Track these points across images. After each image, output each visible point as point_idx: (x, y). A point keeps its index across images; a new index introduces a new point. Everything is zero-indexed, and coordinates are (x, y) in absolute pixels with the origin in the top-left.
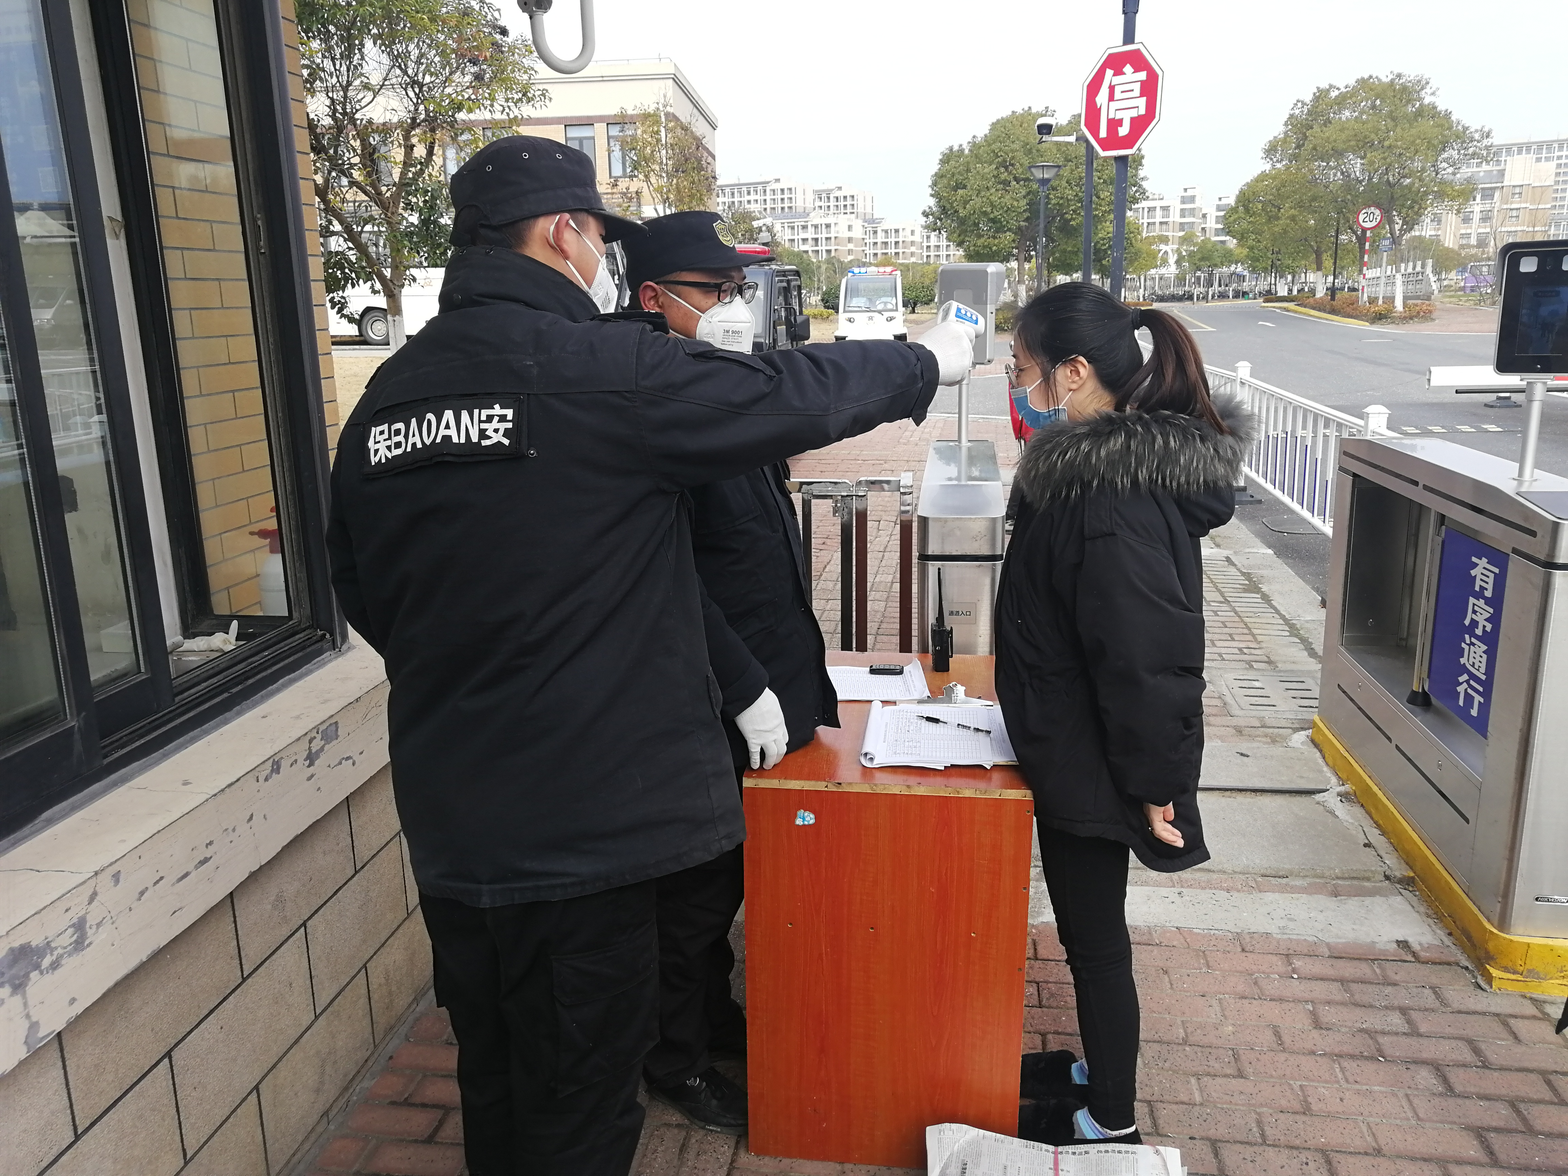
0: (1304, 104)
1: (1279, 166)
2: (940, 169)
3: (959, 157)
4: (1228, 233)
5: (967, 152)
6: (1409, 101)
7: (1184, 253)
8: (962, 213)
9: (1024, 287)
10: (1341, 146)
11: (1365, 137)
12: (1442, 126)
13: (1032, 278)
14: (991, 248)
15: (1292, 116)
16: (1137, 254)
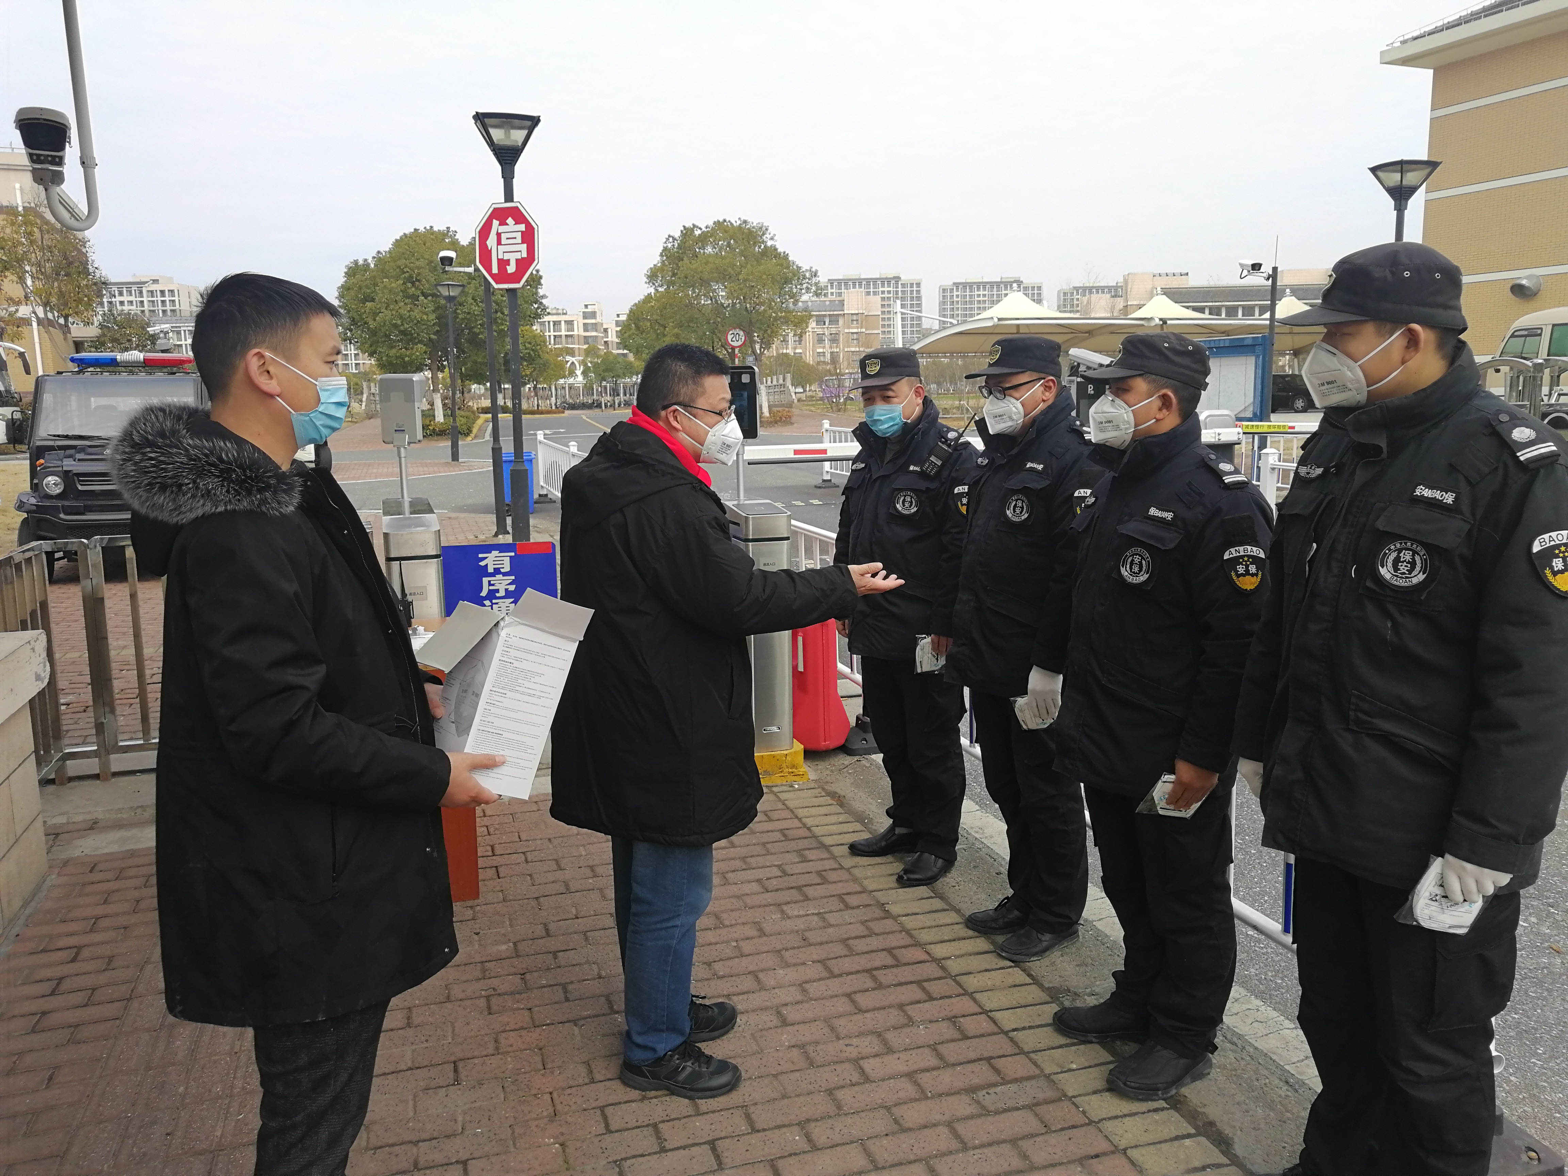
0: (674, 239)
1: (660, 289)
2: (346, 282)
3: (365, 271)
4: (625, 348)
5: (372, 266)
6: (755, 244)
7: (589, 365)
8: (372, 325)
9: (439, 395)
10: (706, 276)
11: (725, 270)
12: (782, 265)
13: (446, 388)
14: (403, 359)
15: (665, 249)
16: (545, 365)
